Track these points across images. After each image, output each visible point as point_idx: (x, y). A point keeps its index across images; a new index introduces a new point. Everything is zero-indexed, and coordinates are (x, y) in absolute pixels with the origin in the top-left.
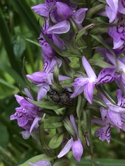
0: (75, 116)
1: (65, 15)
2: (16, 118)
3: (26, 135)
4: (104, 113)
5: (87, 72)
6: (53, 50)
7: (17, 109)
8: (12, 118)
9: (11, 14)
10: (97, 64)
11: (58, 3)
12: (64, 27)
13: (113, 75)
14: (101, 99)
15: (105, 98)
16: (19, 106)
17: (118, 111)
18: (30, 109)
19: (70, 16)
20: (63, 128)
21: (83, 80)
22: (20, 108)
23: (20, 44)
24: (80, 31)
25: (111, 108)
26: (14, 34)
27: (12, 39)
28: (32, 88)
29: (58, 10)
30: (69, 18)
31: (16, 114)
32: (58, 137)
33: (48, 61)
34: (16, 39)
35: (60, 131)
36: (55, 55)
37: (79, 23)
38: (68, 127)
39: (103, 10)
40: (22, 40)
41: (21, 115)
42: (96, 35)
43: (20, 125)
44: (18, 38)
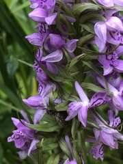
0: (70, 136)
1: (58, 46)
2: (14, 140)
3: (22, 155)
4: (97, 133)
5: (81, 97)
6: (48, 76)
7: (15, 131)
8: (10, 140)
9: (4, 35)
10: (89, 88)
11: (51, 35)
12: (57, 56)
13: (104, 98)
14: (94, 120)
15: (98, 120)
16: (16, 129)
17: (110, 132)
18: (27, 132)
19: (63, 46)
20: (59, 148)
21: (76, 104)
22: (17, 131)
23: (13, 63)
24: (73, 60)
25: (104, 130)
26: (7, 53)
27: (5, 58)
28: (28, 111)
29: (51, 41)
30: (61, 48)
31: (13, 136)
32: (55, 157)
33: (43, 85)
34: (9, 58)
35: (56, 151)
36: (49, 80)
37: (71, 52)
38: (64, 148)
39: (93, 39)
40: (15, 59)
41: (18, 137)
42: (87, 61)
43: (18, 146)
44: (11, 57)
